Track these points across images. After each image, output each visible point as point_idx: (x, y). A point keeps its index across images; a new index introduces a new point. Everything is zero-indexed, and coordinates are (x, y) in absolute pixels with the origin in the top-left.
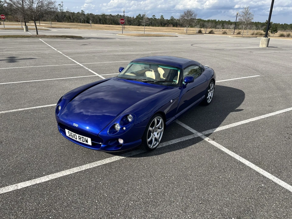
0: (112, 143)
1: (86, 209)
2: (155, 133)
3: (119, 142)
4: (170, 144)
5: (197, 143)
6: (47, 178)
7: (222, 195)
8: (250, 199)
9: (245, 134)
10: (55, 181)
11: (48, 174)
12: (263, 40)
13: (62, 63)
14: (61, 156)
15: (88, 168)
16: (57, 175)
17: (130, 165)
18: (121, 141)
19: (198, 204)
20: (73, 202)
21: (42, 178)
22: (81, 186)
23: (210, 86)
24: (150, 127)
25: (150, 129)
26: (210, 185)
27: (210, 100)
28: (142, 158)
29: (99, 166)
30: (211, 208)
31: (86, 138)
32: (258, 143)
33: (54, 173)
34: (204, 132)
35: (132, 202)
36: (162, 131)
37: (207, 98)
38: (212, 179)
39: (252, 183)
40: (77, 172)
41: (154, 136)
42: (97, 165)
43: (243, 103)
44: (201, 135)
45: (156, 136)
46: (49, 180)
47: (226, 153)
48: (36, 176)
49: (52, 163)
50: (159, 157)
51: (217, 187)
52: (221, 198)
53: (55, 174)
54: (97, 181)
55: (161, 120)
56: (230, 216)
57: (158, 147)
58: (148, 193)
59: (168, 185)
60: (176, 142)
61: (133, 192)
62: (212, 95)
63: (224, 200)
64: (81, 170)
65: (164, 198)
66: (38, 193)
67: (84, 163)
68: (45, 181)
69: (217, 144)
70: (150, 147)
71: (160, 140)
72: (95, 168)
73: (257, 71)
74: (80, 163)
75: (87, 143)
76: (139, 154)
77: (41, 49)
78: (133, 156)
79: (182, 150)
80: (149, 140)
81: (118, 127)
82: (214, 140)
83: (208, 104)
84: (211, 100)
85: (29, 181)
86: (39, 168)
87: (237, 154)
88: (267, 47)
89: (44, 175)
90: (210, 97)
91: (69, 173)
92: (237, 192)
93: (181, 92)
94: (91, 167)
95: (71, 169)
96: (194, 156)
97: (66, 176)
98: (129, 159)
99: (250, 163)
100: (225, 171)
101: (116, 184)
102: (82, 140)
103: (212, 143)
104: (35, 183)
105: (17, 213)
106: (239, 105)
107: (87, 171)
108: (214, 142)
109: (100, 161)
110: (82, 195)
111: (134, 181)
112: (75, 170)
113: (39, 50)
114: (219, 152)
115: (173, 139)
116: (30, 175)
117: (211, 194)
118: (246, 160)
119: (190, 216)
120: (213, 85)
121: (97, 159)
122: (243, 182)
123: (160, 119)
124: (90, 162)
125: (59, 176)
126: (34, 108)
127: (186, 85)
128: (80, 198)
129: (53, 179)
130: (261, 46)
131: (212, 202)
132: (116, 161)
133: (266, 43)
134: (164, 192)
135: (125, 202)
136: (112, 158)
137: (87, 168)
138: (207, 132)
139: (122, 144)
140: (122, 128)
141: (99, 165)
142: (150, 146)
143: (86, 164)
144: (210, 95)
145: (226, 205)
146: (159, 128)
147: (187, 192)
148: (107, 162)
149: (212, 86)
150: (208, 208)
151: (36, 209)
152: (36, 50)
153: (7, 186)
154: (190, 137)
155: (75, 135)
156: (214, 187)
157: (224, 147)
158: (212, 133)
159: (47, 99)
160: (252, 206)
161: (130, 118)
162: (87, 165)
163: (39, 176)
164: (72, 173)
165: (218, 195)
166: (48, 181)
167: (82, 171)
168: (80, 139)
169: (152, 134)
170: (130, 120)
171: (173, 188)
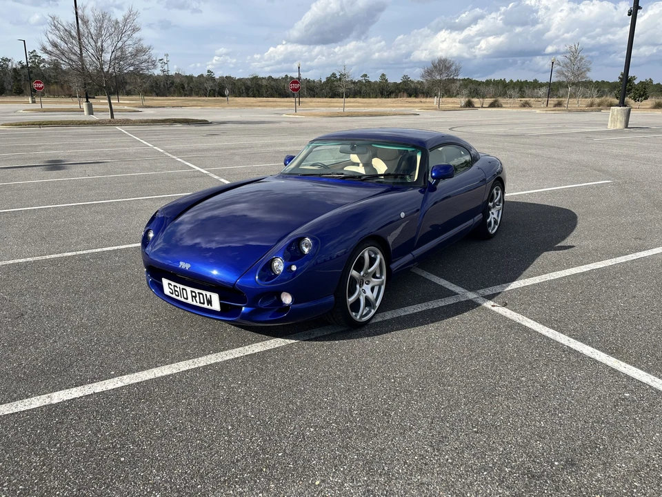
0: (267, 304)
1: (206, 442)
2: (367, 288)
3: (283, 300)
4: (402, 314)
5: (466, 311)
6: (119, 382)
7: (527, 415)
8: (598, 422)
9: (581, 293)
10: (137, 388)
11: (121, 375)
12: (615, 113)
13: (163, 168)
14: (152, 340)
15: (212, 362)
16: (141, 375)
17: (309, 356)
18: (287, 299)
19: (468, 434)
20: (175, 428)
21: (107, 381)
22: (194, 397)
23: (493, 195)
24: (354, 269)
25: (354, 273)
26: (499, 395)
27: (494, 227)
28: (337, 342)
29: (238, 358)
30: (502, 441)
31: (209, 294)
32: (611, 311)
33: (134, 372)
34: (481, 291)
35: (312, 430)
36: (382, 284)
37: (488, 221)
38: (501, 383)
39: (601, 391)
40: (188, 371)
41: (365, 292)
42: (232, 357)
43: (575, 233)
44: (475, 296)
45: (369, 293)
46: (123, 385)
47: (535, 332)
48: (95, 378)
49: (132, 352)
50: (377, 340)
51: (514, 398)
52: (524, 422)
53: (136, 374)
54: (233, 388)
55: (379, 256)
56: (549, 458)
57: (373, 321)
58: (349, 410)
59: (397, 395)
60: (415, 311)
61: (315, 409)
62: (498, 216)
63: (534, 426)
64: (196, 366)
65: (388, 422)
66: (97, 411)
67: (205, 352)
68: (114, 387)
69: (513, 313)
70: (354, 318)
71: (378, 304)
72: (227, 363)
73: (604, 173)
74: (195, 353)
75: (209, 307)
76: (330, 335)
77: (120, 144)
78: (316, 339)
79: (431, 327)
80: (351, 300)
81: (279, 265)
82: (505, 305)
83: (490, 237)
84: (497, 227)
85: (79, 388)
86: (102, 363)
87: (562, 333)
88: (626, 127)
89: (113, 377)
90: (496, 222)
91: (169, 373)
92: (565, 409)
93: (425, 200)
94: (220, 360)
95: (173, 365)
96: (459, 337)
97: (162, 377)
98: (306, 344)
99: (595, 350)
100: (535, 368)
101: (274, 394)
102: (198, 301)
103: (500, 312)
104: (92, 392)
105: (46, 450)
106: (564, 238)
107: (210, 369)
108: (506, 310)
109: (240, 349)
110: (197, 414)
111: (317, 388)
112: (184, 366)
113: (113, 147)
114: (518, 329)
115: (409, 304)
116: (81, 376)
117: (501, 414)
118: (585, 346)
119: (451, 458)
120: (500, 192)
121: (233, 346)
122: (578, 389)
123: (376, 254)
124: (216, 351)
125: (147, 379)
126: (99, 250)
127: (436, 183)
128: (190, 421)
129: (132, 384)
130: (610, 127)
131: (504, 429)
132: (277, 348)
133: (622, 118)
134: (389, 410)
135: (295, 428)
136: (268, 342)
137: (209, 363)
138: (488, 291)
139: (289, 306)
140: (287, 268)
141: (236, 356)
142: (356, 316)
143: (208, 354)
144: (495, 216)
145: (537, 435)
146: (374, 276)
147: (443, 408)
148: (256, 351)
149: (497, 194)
150: (494, 442)
151: (91, 442)
152: (109, 147)
153: (27, 397)
154: (451, 301)
155: (183, 289)
156: (508, 399)
157: (532, 319)
158: (500, 293)
159: (126, 234)
160: (602, 438)
161: (306, 247)
162: (209, 356)
163: (100, 379)
164: (175, 371)
165: (518, 415)
166: (122, 388)
167: (199, 368)
168: (195, 297)
169: (358, 286)
170: (306, 250)
171: (409, 402)
